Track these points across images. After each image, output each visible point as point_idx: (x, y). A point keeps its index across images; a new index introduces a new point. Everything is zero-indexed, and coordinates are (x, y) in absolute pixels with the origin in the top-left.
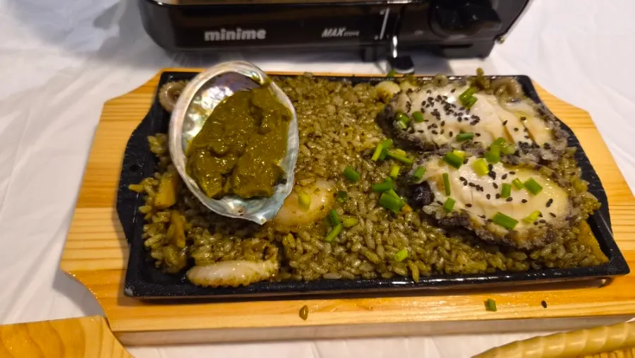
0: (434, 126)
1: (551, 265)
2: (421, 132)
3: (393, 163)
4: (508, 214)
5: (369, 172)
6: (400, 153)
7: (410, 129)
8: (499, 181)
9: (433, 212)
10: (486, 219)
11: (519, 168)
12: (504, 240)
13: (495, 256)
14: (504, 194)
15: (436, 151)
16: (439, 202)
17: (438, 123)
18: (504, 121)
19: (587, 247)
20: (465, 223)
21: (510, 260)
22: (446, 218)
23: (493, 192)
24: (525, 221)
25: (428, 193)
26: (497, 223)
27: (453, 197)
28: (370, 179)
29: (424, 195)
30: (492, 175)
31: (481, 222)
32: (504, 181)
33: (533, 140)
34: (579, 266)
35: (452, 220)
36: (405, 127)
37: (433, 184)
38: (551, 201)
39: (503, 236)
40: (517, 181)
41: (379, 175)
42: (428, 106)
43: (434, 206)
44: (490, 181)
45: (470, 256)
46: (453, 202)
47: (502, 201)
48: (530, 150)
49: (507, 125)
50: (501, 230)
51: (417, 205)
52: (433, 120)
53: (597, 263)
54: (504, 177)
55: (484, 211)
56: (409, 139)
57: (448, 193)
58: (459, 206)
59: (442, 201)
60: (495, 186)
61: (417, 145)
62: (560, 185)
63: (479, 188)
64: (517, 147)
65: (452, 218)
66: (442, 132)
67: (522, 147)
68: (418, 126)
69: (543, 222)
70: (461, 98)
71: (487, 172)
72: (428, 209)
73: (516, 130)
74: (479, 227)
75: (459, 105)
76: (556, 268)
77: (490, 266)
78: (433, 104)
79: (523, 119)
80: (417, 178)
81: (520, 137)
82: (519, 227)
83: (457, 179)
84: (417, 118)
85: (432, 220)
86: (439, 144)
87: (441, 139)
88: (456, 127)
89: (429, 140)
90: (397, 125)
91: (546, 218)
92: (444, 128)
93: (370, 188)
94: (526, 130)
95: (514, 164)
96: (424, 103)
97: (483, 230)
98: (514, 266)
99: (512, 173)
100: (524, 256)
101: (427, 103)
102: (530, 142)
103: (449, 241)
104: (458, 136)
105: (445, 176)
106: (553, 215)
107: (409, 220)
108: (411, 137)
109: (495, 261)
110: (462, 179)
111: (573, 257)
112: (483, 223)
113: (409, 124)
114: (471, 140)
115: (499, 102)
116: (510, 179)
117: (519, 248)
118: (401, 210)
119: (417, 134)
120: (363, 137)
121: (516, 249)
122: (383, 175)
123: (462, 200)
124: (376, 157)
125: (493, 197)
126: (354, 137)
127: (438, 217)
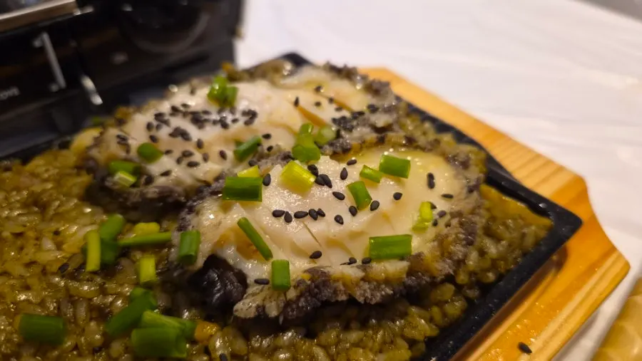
0: (186, 154)
1: (491, 276)
2: (166, 174)
3: (138, 255)
4: (386, 232)
5: (90, 300)
6: (147, 230)
7: (143, 180)
8: (339, 186)
9: (258, 307)
10: (359, 262)
11: (356, 153)
12: (409, 282)
13: (409, 319)
14: (360, 202)
15: (206, 191)
16: (258, 282)
17: (190, 147)
18: (294, 99)
19: (514, 219)
20: (327, 293)
21: (435, 310)
22: (288, 304)
23: (342, 208)
24: (419, 229)
25: (230, 274)
26: (380, 259)
27: (279, 255)
28: (101, 314)
29: (224, 286)
30: (324, 181)
31: (353, 272)
32: (348, 181)
33: (349, 109)
34: (524, 254)
35: (302, 303)
36: (131, 179)
37: (230, 254)
38: (431, 177)
39: (405, 276)
40: (367, 171)
41: (118, 295)
42: (158, 127)
43: (254, 295)
44: (326, 192)
45: (371, 350)
46: (286, 265)
47: (365, 216)
48: (355, 123)
49: (302, 103)
50: (394, 268)
51: (221, 313)
52: (179, 146)
53: (543, 234)
54: (344, 176)
55: (346, 250)
56: (150, 196)
57: (267, 255)
58: (299, 267)
59: (264, 276)
60: (339, 196)
61: (170, 200)
62: (423, 149)
63: (317, 215)
64: (334, 128)
65: (299, 298)
66: (206, 159)
67: (339, 124)
68: (155, 168)
69: (442, 214)
70: (211, 96)
71: (312, 179)
72: (245, 307)
73: (318, 104)
74: (357, 285)
75: (213, 109)
76: (500, 277)
77: (412, 343)
78: (167, 123)
79: (318, 89)
80: (189, 259)
81: (328, 113)
82: (417, 245)
83: (268, 220)
84: (149, 153)
85: (263, 324)
86: (209, 178)
87: (209, 169)
88: (226, 141)
89: (189, 181)
90: (115, 183)
91: (442, 206)
92: (205, 150)
93: (104, 335)
94: (331, 100)
95: (346, 150)
96: (149, 126)
97: (366, 286)
98: (445, 315)
99: (351, 163)
100: (449, 288)
101: (155, 123)
102: (346, 114)
103: (319, 345)
104: (235, 152)
105: (244, 226)
106: (447, 197)
107: (220, 353)
108: (151, 191)
109: (415, 328)
110: (277, 214)
111: (510, 245)
112: (360, 274)
113: (138, 172)
114: (259, 148)
115: (273, 84)
116: (354, 174)
117: (439, 279)
118: (193, 342)
119: (161, 181)
120: (59, 239)
121: (434, 284)
122: (127, 290)
123: (298, 252)
124: (93, 262)
125: (347, 217)
126: (39, 247)
127: (273, 312)
